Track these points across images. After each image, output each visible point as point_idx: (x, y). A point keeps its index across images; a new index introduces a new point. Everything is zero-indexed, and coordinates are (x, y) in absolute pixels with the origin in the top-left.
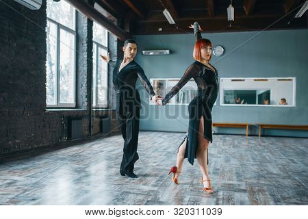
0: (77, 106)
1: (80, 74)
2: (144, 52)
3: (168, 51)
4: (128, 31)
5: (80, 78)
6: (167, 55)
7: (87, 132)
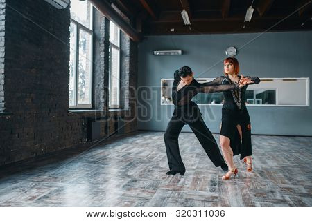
0: (93, 107)
1: (97, 74)
2: (155, 52)
3: (180, 52)
4: (140, 31)
5: (97, 78)
6: (178, 55)
7: (104, 133)
